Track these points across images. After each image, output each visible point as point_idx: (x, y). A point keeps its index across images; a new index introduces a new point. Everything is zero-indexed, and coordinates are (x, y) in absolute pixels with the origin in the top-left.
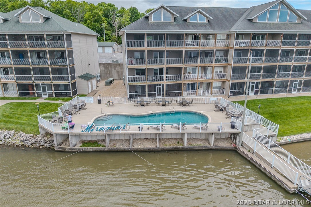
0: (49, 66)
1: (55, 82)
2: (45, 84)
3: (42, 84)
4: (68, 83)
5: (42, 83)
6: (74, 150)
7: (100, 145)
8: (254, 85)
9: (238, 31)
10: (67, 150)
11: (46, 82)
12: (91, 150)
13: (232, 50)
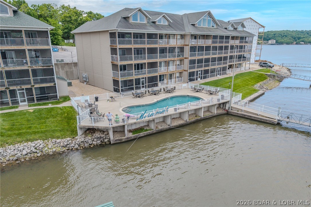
0: (29, 67)
1: (37, 86)
2: (23, 89)
3: (19, 90)
4: (54, 85)
5: (19, 87)
6: (130, 139)
7: (146, 130)
8: (200, 72)
9: (193, 32)
10: (123, 141)
11: (24, 87)
12: (143, 135)
13: (188, 47)
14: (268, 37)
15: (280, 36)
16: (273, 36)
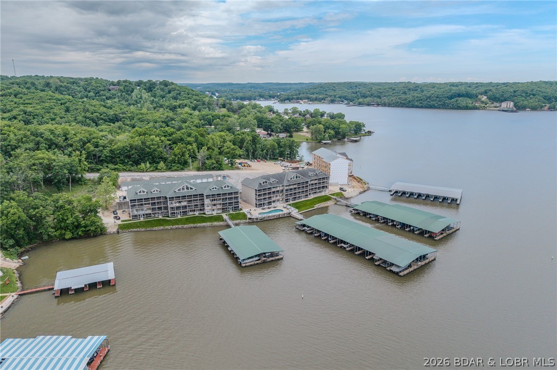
8: (291, 199)
9: (288, 184)
13: (285, 189)
14: (502, 95)
15: (523, 95)
16: (511, 95)
